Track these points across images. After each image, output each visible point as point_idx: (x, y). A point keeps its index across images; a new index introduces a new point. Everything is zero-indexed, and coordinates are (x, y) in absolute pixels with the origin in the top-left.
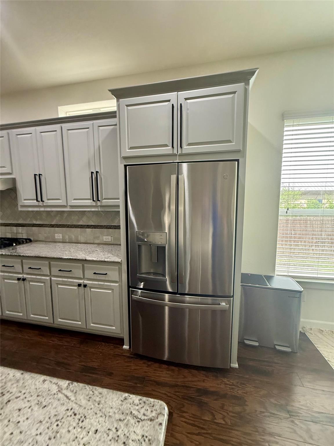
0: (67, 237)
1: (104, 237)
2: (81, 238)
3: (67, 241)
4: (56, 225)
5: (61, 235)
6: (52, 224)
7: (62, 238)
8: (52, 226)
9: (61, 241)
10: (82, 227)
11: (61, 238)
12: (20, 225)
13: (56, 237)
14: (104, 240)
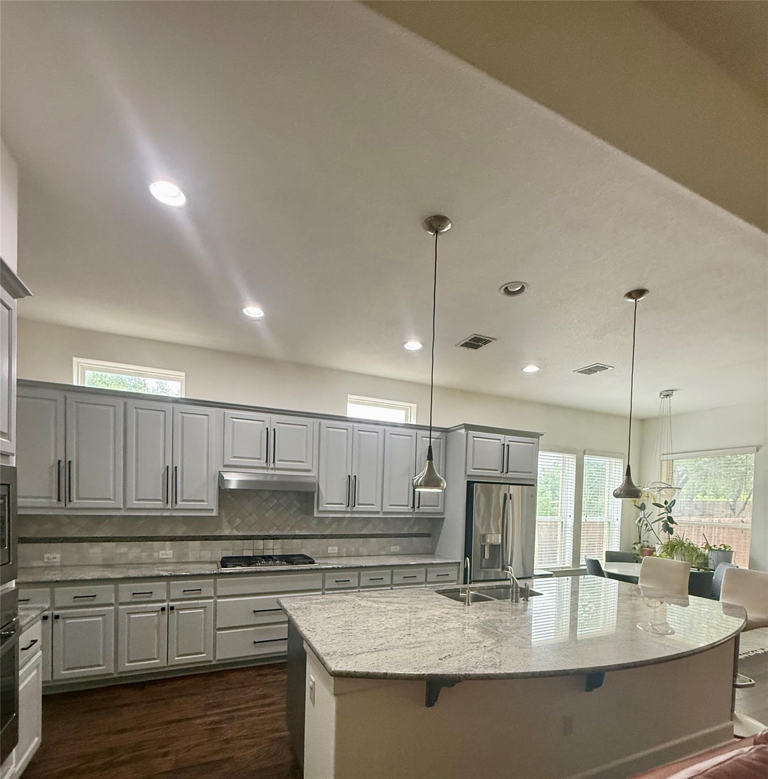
2: (363, 550)
4: (331, 535)
8: (324, 537)
9: (336, 555)
11: (336, 551)
13: (329, 551)
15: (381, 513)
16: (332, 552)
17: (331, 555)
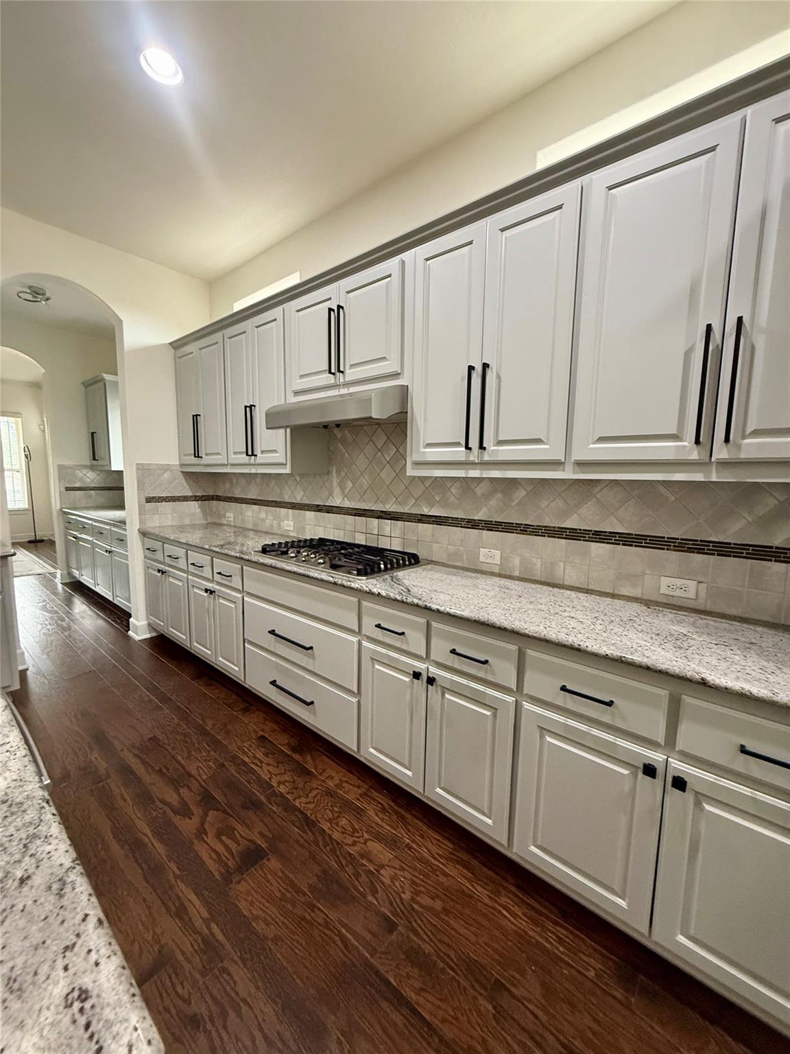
0: (517, 561)
1: (665, 581)
2: (567, 571)
3: (517, 573)
4: (486, 522)
5: (497, 553)
6: (476, 518)
7: (499, 563)
8: (473, 524)
9: (497, 571)
10: (574, 535)
11: (497, 561)
12: (389, 516)
13: (482, 559)
14: (664, 590)
15: (569, 467)
16: (489, 561)
17: (485, 568)
